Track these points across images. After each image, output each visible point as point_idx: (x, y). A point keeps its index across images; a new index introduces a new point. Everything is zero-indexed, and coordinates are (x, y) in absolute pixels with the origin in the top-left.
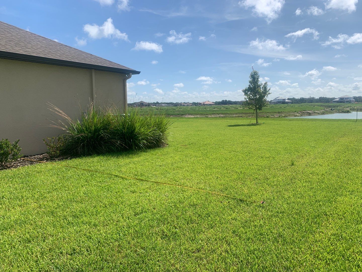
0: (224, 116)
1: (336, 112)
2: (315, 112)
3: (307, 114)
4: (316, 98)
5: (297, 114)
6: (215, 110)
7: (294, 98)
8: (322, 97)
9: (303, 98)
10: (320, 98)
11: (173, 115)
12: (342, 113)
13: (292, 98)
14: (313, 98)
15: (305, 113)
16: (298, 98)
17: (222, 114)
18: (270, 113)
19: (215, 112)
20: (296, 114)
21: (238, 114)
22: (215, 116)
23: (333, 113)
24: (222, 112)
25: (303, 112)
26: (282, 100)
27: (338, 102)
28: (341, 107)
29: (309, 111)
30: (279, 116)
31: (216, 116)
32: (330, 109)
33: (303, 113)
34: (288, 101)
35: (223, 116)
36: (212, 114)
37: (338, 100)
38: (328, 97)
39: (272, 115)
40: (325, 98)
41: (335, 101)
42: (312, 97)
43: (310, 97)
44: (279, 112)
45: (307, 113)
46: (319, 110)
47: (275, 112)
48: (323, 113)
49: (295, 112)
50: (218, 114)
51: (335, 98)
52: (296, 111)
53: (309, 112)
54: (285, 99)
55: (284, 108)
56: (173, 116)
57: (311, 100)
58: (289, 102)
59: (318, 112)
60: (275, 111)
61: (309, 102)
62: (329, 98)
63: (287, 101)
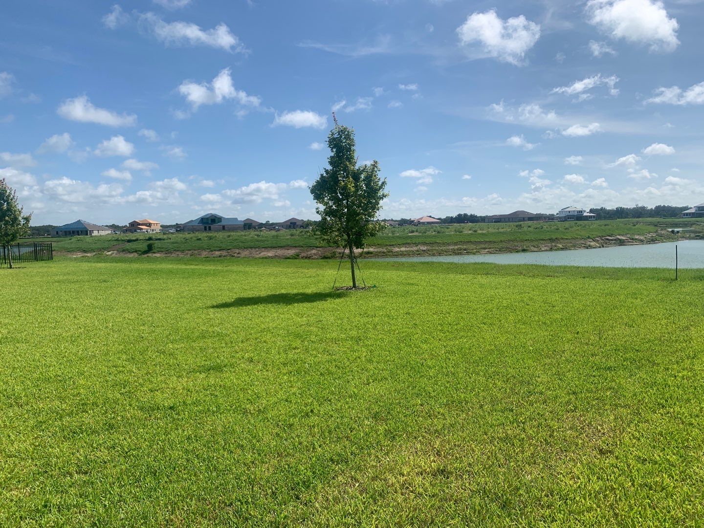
0: (429, 248)
1: (683, 237)
2: (633, 239)
3: (615, 243)
4: (649, 208)
5: (592, 244)
6: (411, 237)
7: (602, 208)
8: (660, 206)
9: (621, 208)
10: (658, 208)
11: (317, 247)
12: (697, 239)
13: (599, 208)
14: (643, 208)
15: (612, 240)
16: (611, 209)
17: (424, 244)
18: (532, 241)
19: (409, 241)
20: (589, 243)
21: (460, 244)
22: (407, 249)
23: (675, 239)
24: (424, 240)
25: (608, 237)
26: (576, 213)
27: (693, 215)
28: (698, 227)
29: (619, 235)
30: (551, 249)
31: (411, 249)
32: (668, 231)
33: (608, 239)
34: (589, 214)
35: (425, 248)
36: (403, 244)
37: (694, 211)
38: (674, 206)
39: (534, 247)
40: (669, 207)
41: (687, 214)
42: (640, 205)
43: (637, 205)
44: (551, 240)
45: (615, 240)
46: (643, 234)
47: (543, 240)
48: (653, 240)
49: (589, 237)
50: (415, 243)
51: (689, 206)
52: (591, 236)
53: (620, 237)
54: (582, 211)
55: (563, 230)
56: (318, 249)
57: (639, 213)
58: (591, 217)
59: (642, 238)
60: (542, 237)
61: (634, 217)
62: (676, 208)
63: (585, 214)
